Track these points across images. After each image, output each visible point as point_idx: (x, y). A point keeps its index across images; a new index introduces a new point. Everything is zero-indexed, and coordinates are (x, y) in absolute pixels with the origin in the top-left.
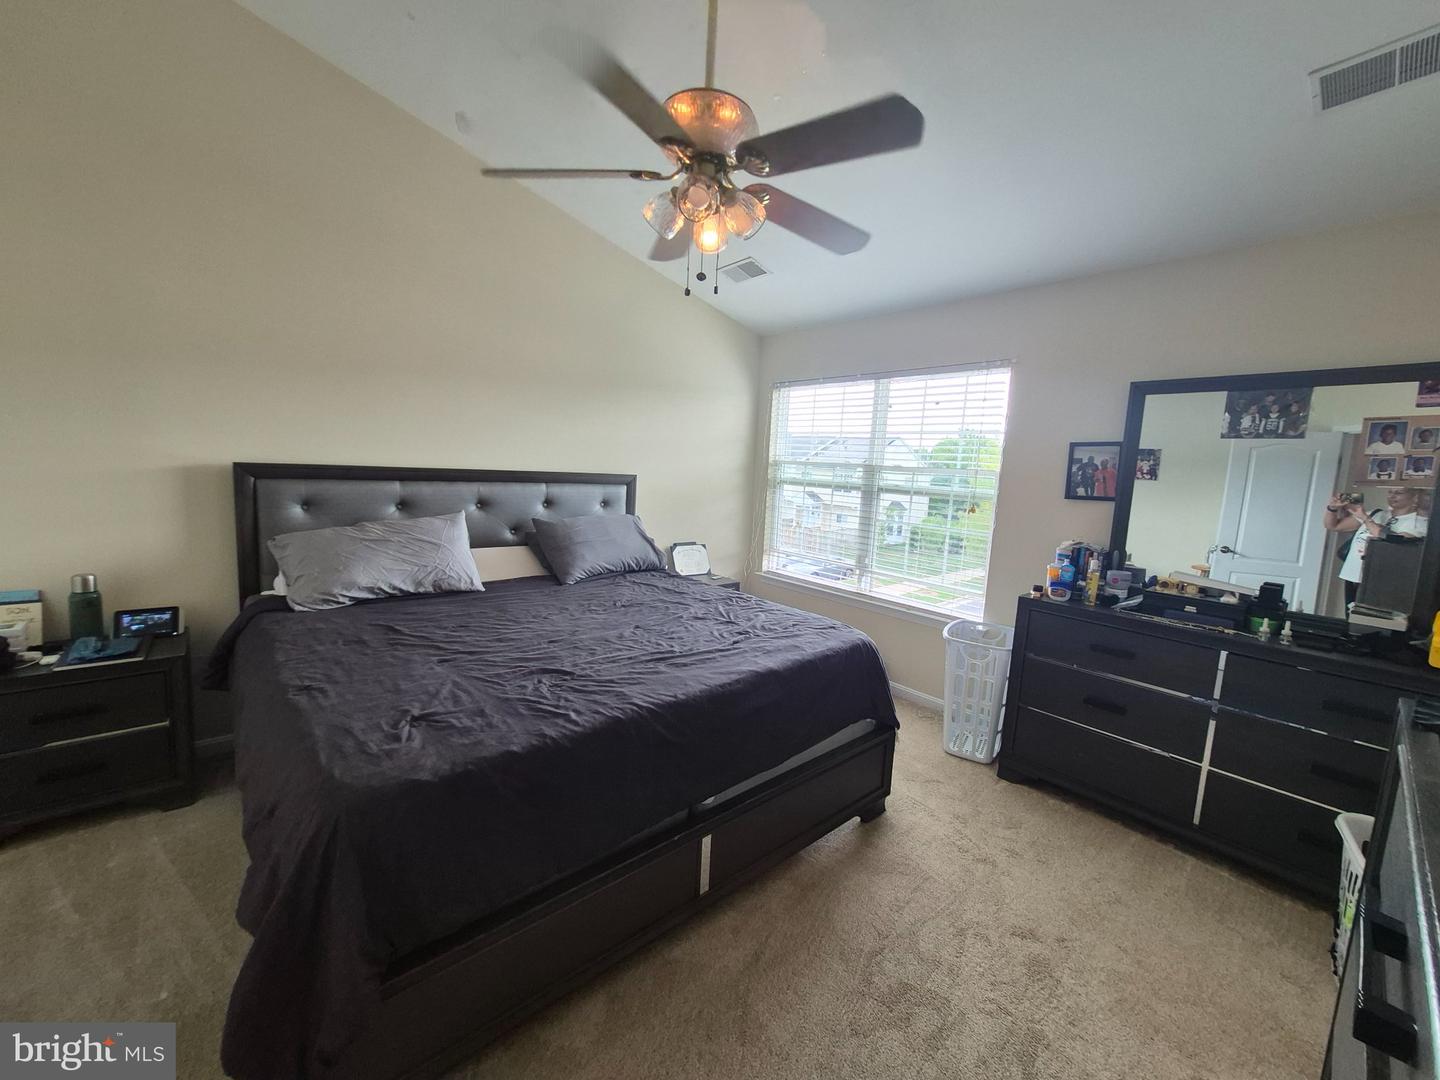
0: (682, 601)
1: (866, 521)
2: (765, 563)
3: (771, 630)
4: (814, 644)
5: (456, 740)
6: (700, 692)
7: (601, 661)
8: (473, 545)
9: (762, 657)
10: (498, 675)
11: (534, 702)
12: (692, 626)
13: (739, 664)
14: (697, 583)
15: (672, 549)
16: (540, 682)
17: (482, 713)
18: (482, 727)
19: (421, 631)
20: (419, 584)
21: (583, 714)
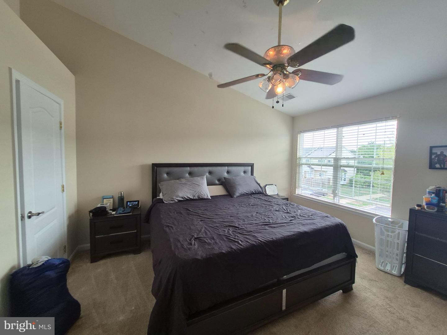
0: (270, 204)
1: (336, 177)
2: (297, 191)
3: (303, 216)
4: (320, 223)
5: (207, 246)
6: (281, 238)
7: (247, 224)
8: (208, 185)
9: (302, 226)
10: (217, 226)
11: (228, 236)
12: (275, 213)
13: (293, 228)
14: (275, 198)
15: (265, 186)
16: (229, 229)
17: (213, 239)
18: (213, 243)
19: (195, 211)
20: (194, 196)
21: (243, 242)
